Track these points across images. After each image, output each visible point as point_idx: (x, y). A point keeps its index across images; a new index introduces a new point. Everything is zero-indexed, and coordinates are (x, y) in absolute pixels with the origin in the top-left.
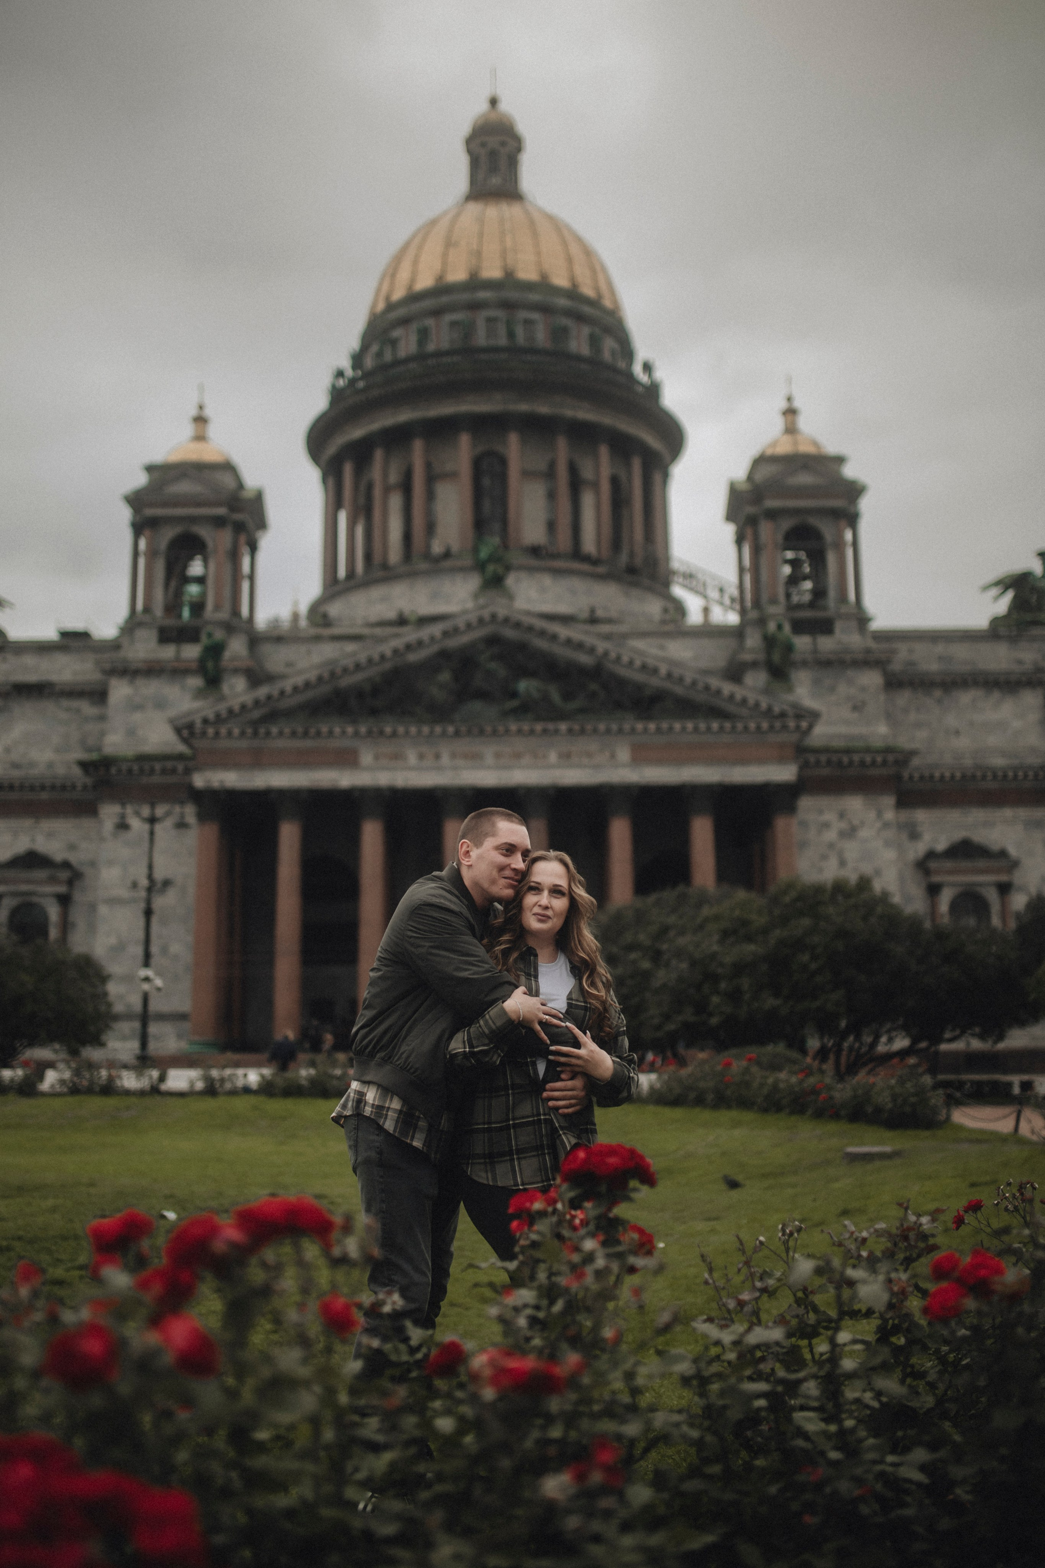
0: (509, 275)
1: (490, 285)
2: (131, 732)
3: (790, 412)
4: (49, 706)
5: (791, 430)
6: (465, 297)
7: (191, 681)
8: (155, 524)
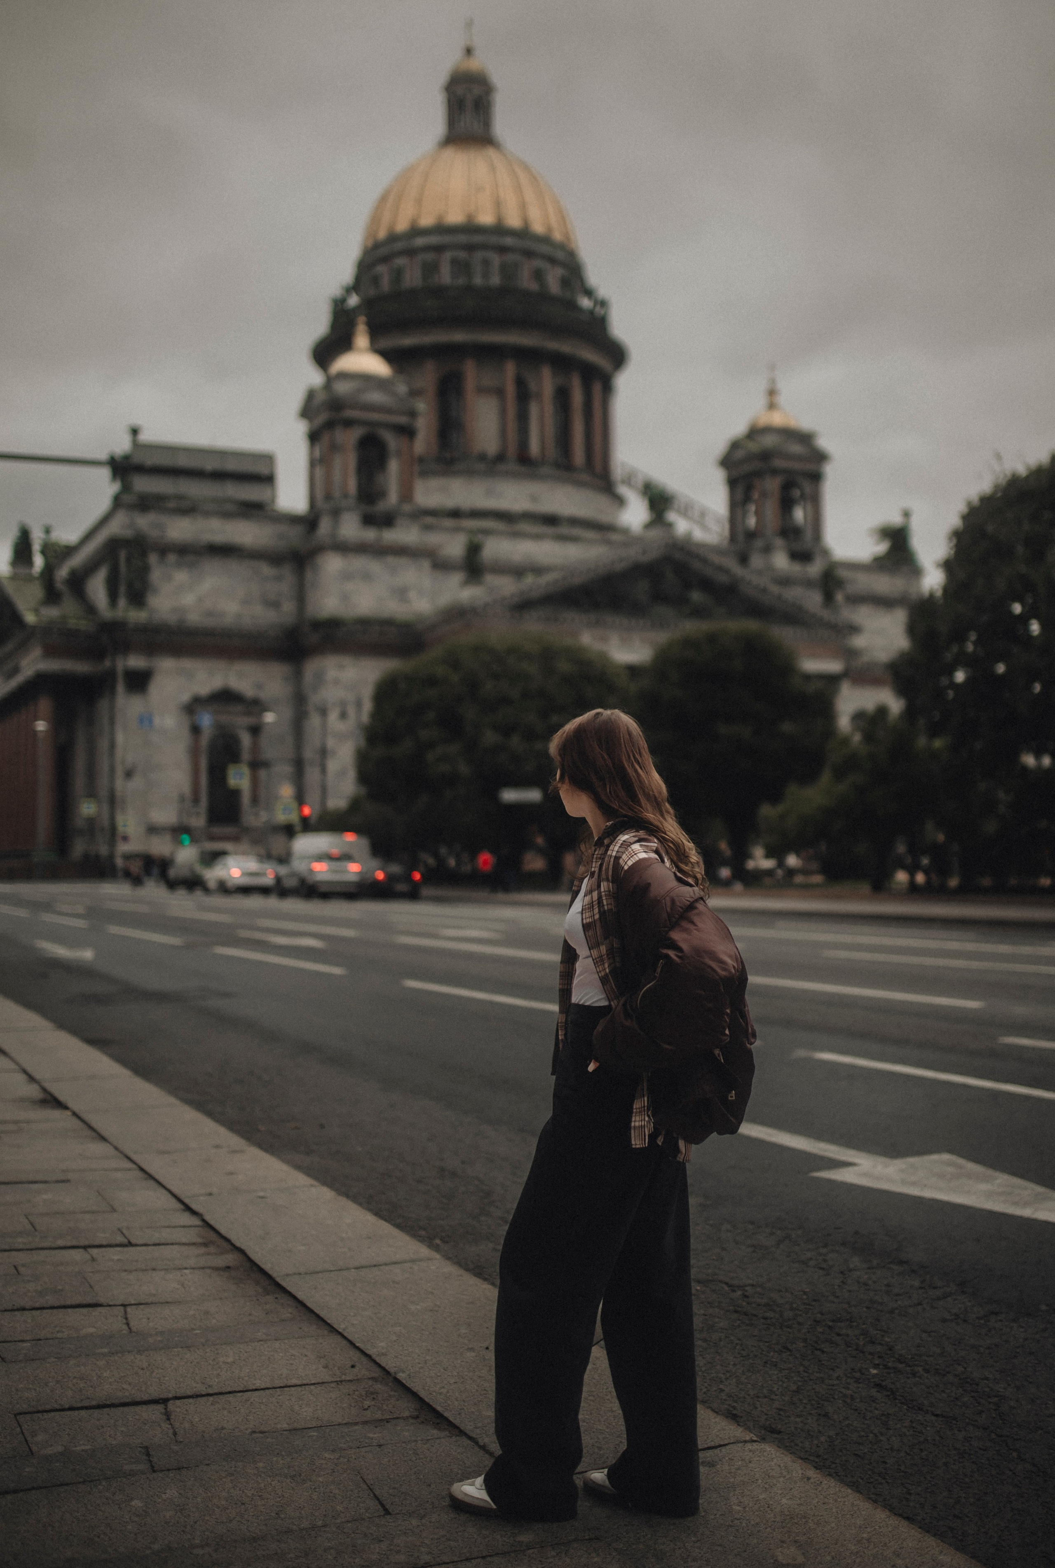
0: (526, 227)
1: (512, 233)
2: (345, 598)
3: (772, 393)
4: (233, 565)
5: (772, 406)
6: (494, 240)
7: (391, 560)
8: (349, 423)
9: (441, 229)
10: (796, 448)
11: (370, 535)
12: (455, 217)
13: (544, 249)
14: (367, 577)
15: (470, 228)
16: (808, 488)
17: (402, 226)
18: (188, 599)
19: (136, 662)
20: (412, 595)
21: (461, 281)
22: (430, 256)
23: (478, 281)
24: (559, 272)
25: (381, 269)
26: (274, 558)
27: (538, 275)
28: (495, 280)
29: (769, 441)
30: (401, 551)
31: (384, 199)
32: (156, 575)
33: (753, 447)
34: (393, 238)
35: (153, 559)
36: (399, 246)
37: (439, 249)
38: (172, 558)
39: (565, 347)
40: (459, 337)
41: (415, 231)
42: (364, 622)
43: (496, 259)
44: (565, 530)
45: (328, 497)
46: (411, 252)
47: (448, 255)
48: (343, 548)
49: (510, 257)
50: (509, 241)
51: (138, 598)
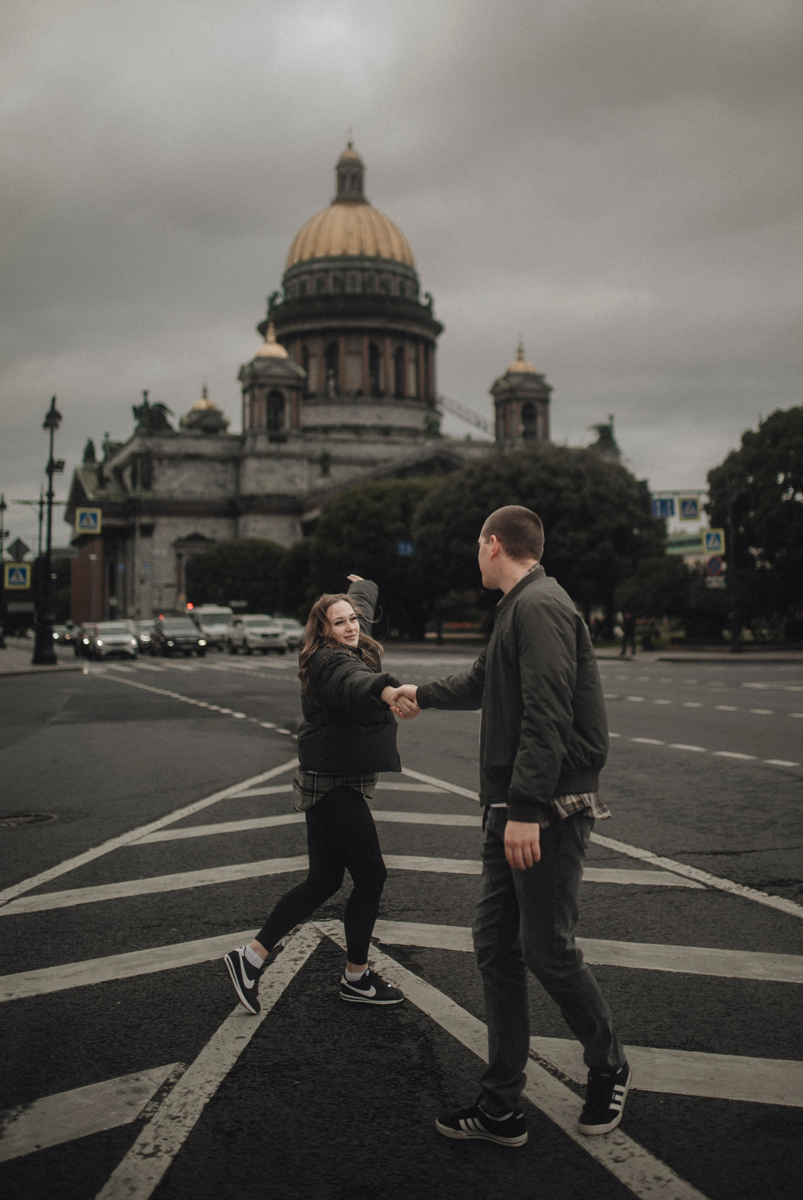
0: (378, 254)
1: (369, 259)
2: (259, 483)
3: (520, 351)
4: (200, 465)
5: (520, 359)
6: (358, 264)
7: (285, 461)
8: (261, 386)
9: (328, 259)
10: (532, 385)
11: (273, 447)
12: (336, 252)
13: (390, 267)
14: (272, 471)
15: (344, 258)
16: (539, 407)
17: (306, 256)
18: (175, 485)
19: (146, 520)
20: (298, 480)
21: (338, 291)
22: (321, 275)
23: (349, 289)
24: (398, 280)
25: (295, 281)
26: (223, 460)
27: (384, 284)
28: (358, 290)
29: (515, 381)
30: (291, 456)
31: (297, 239)
32: (157, 472)
33: (504, 385)
34: (301, 263)
35: (155, 463)
36: (306, 268)
37: (327, 271)
38: (165, 462)
39: (400, 326)
40: (335, 323)
41: (313, 260)
42: (269, 497)
43: (359, 276)
44: (395, 437)
45: (251, 426)
46: (311, 273)
47: (331, 275)
48: (258, 456)
49: (367, 275)
50: (367, 264)
51: (147, 485)
